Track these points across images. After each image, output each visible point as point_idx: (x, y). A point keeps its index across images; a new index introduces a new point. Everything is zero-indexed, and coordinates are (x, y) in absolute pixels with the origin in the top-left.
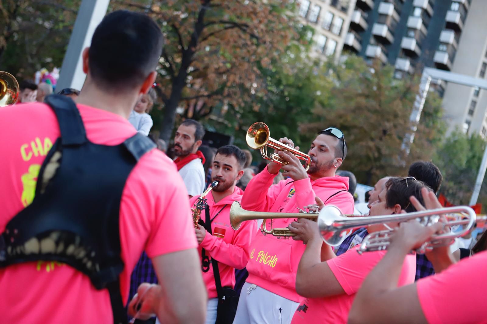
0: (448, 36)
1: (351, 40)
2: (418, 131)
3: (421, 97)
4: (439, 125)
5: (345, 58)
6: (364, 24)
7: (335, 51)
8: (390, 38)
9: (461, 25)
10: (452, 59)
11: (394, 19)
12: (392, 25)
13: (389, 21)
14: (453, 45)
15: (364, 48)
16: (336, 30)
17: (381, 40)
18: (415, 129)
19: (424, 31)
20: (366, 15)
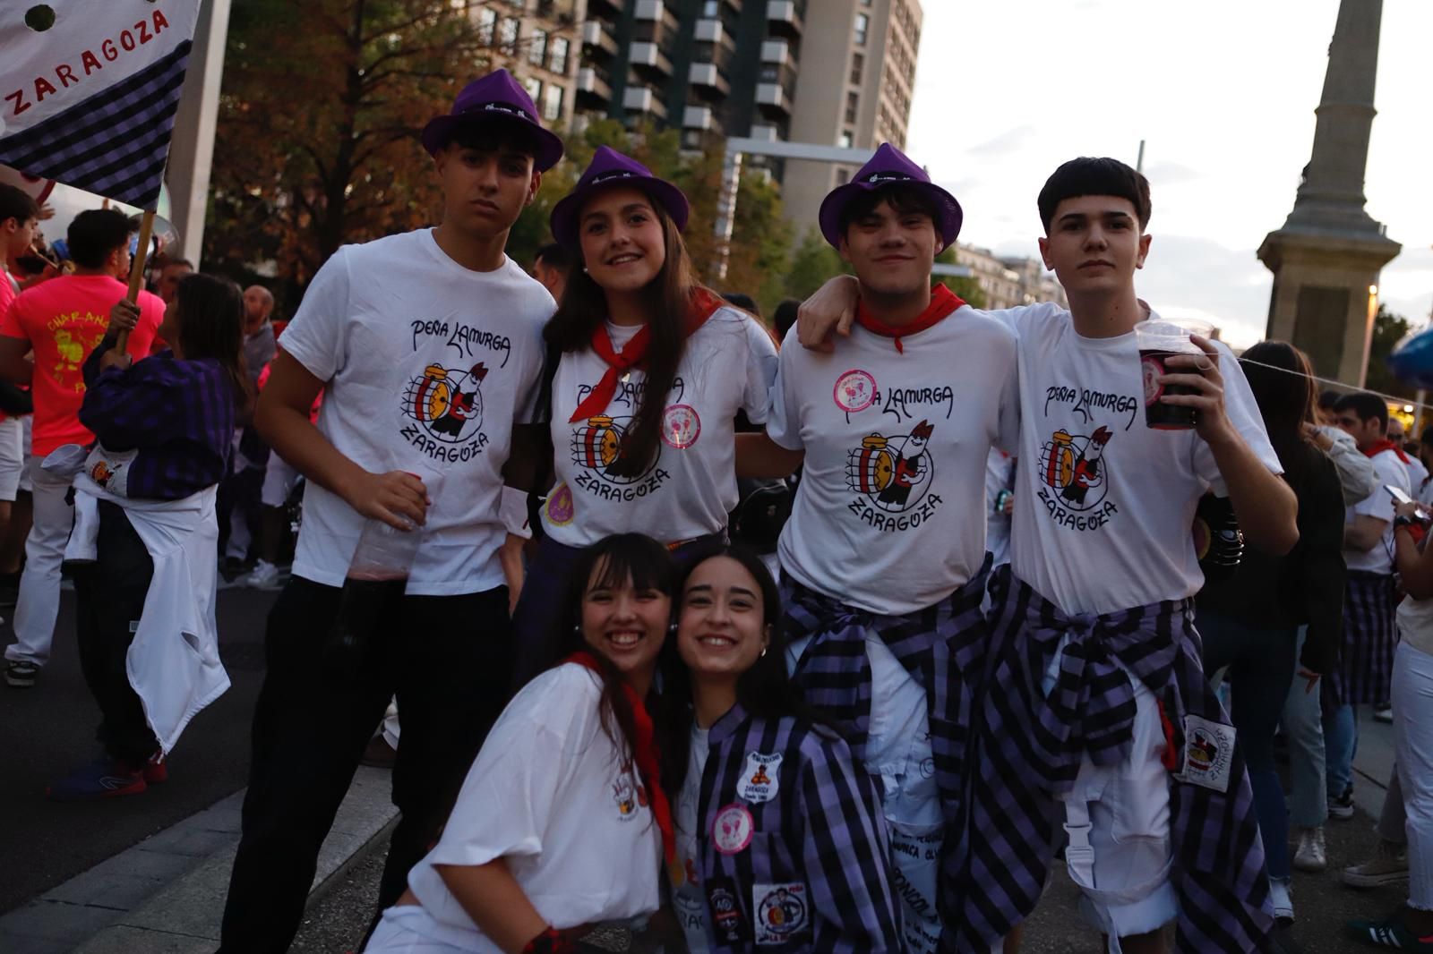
0: (777, 51)
1: (591, 82)
2: (731, 255)
3: (729, 194)
4: (778, 230)
5: (584, 124)
6: (609, 45)
7: (561, 109)
8: (665, 66)
9: (797, 25)
10: (789, 94)
11: (666, 27)
12: (665, 40)
13: (658, 34)
14: (787, 67)
15: (618, 94)
16: (557, 66)
17: (648, 75)
18: (726, 251)
19: (729, 44)
20: (611, 26)
